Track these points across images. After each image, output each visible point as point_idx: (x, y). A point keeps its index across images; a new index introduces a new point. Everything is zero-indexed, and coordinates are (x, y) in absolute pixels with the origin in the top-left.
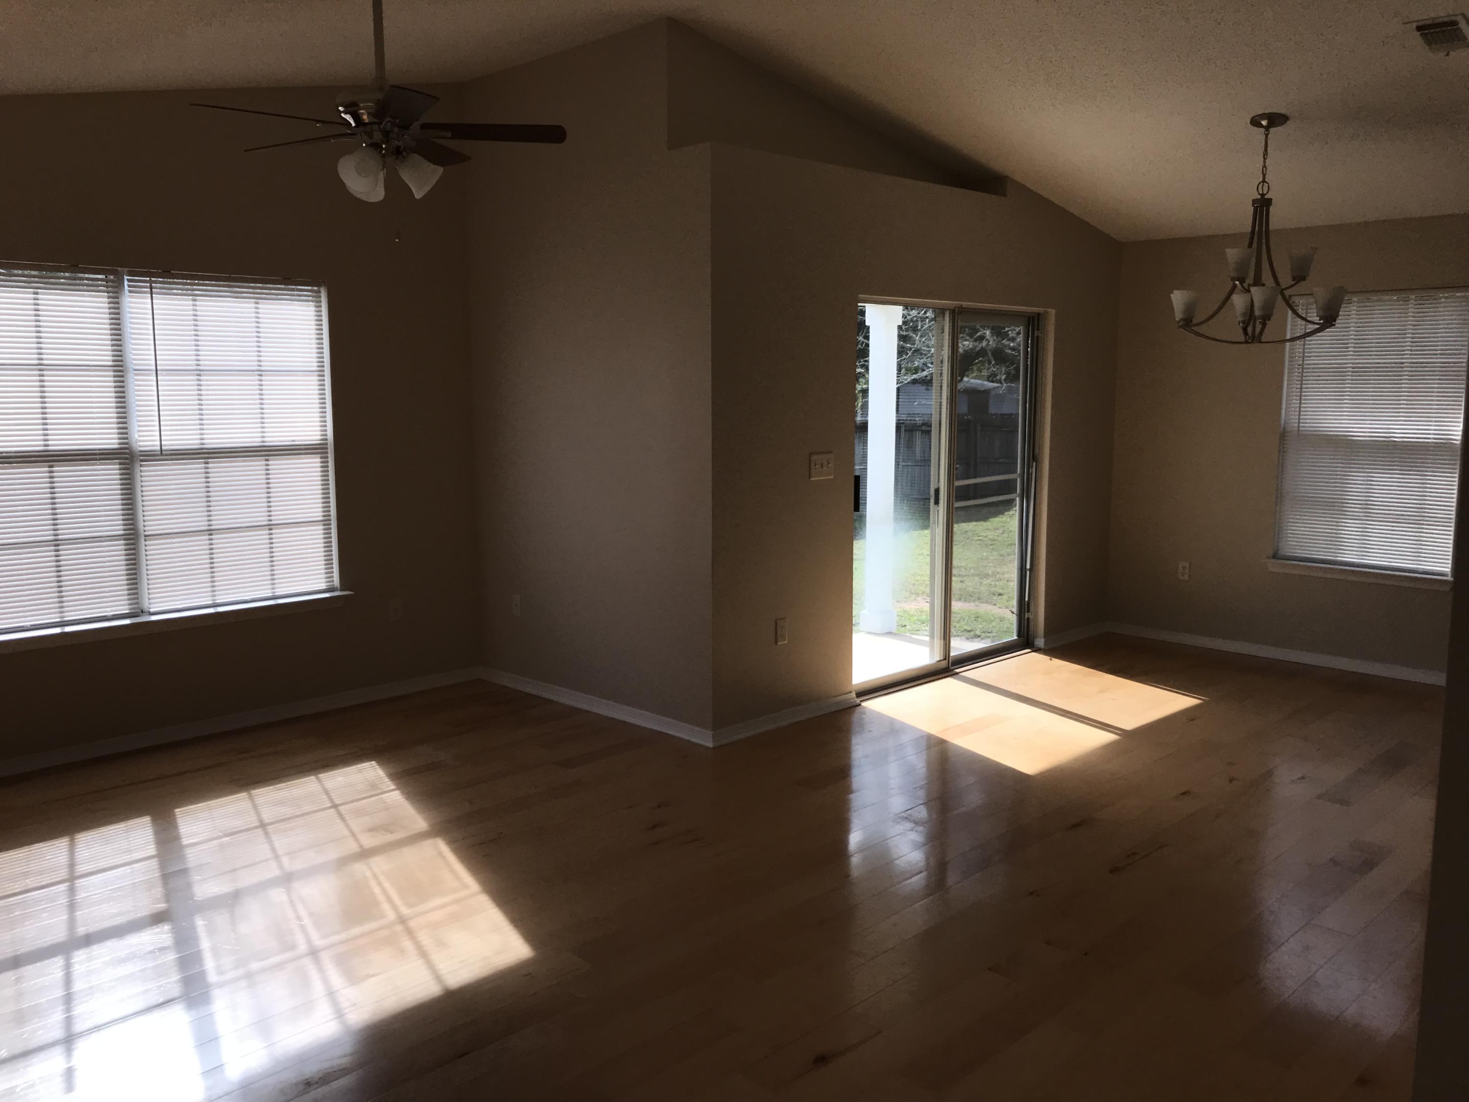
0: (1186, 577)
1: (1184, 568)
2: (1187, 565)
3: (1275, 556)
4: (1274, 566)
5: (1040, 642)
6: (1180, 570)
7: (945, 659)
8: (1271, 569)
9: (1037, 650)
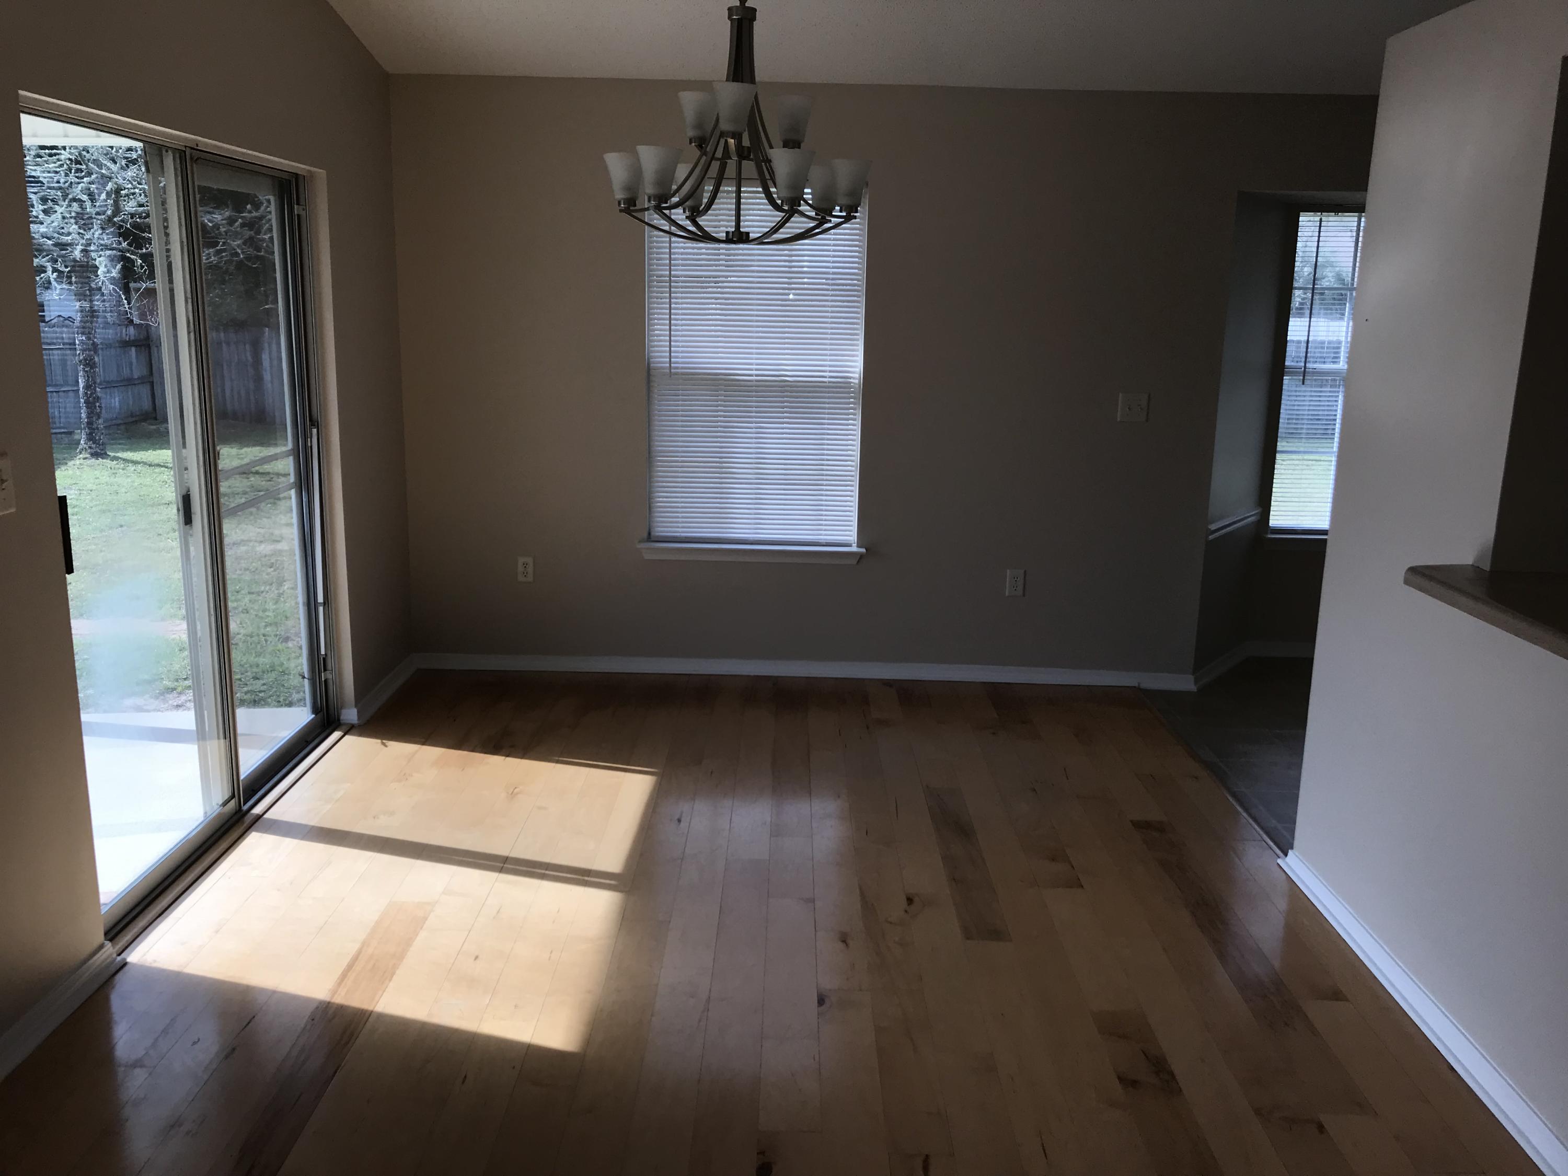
0: (530, 578)
1: (525, 565)
2: (530, 560)
3: (650, 538)
4: (649, 552)
5: (351, 715)
6: (520, 568)
7: (233, 796)
8: (648, 556)
9: (350, 730)
